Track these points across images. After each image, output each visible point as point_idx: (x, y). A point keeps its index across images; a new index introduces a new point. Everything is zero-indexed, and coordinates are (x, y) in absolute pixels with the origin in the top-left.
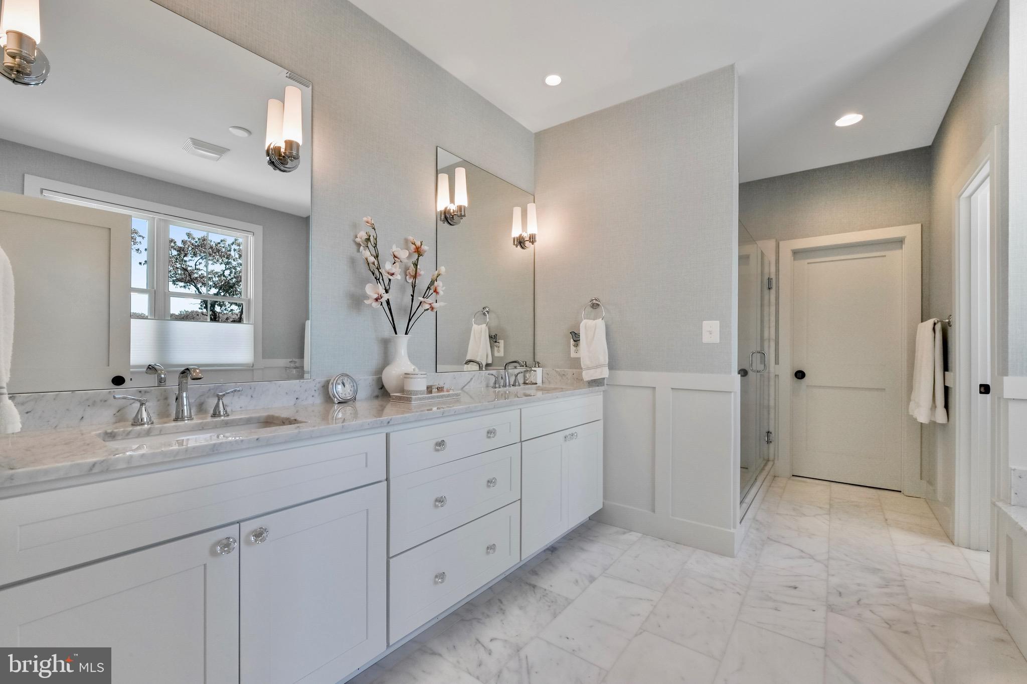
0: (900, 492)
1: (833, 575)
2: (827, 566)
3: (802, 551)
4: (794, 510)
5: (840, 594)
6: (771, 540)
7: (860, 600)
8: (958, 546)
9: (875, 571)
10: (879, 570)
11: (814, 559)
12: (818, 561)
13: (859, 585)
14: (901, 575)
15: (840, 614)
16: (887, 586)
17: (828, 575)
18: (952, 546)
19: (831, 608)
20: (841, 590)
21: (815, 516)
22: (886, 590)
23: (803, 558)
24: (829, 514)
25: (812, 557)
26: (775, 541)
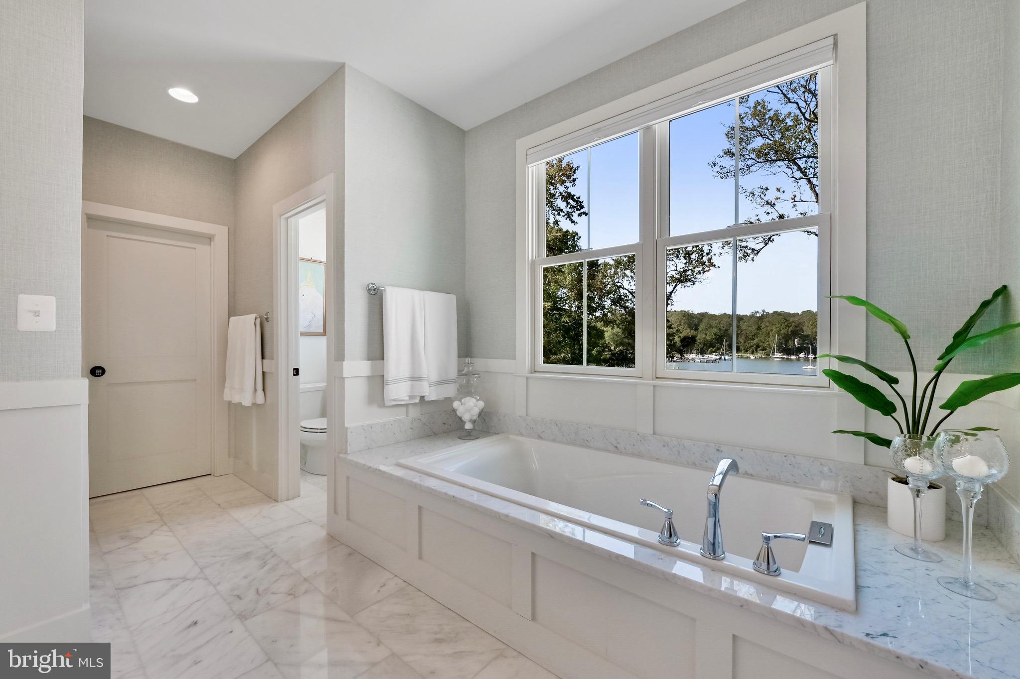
0: (210, 474)
1: (219, 584)
2: (206, 579)
3: (169, 579)
4: (122, 538)
5: (239, 597)
6: (123, 589)
7: (257, 591)
8: (281, 501)
9: (247, 556)
10: (249, 553)
11: (188, 580)
12: (194, 579)
13: (246, 577)
14: (267, 547)
15: (255, 616)
16: (265, 564)
17: (215, 586)
18: (277, 504)
19: (242, 617)
20: (236, 593)
21: (152, 533)
22: (266, 568)
23: (177, 585)
24: (165, 524)
25: (185, 579)
26: (129, 587)
